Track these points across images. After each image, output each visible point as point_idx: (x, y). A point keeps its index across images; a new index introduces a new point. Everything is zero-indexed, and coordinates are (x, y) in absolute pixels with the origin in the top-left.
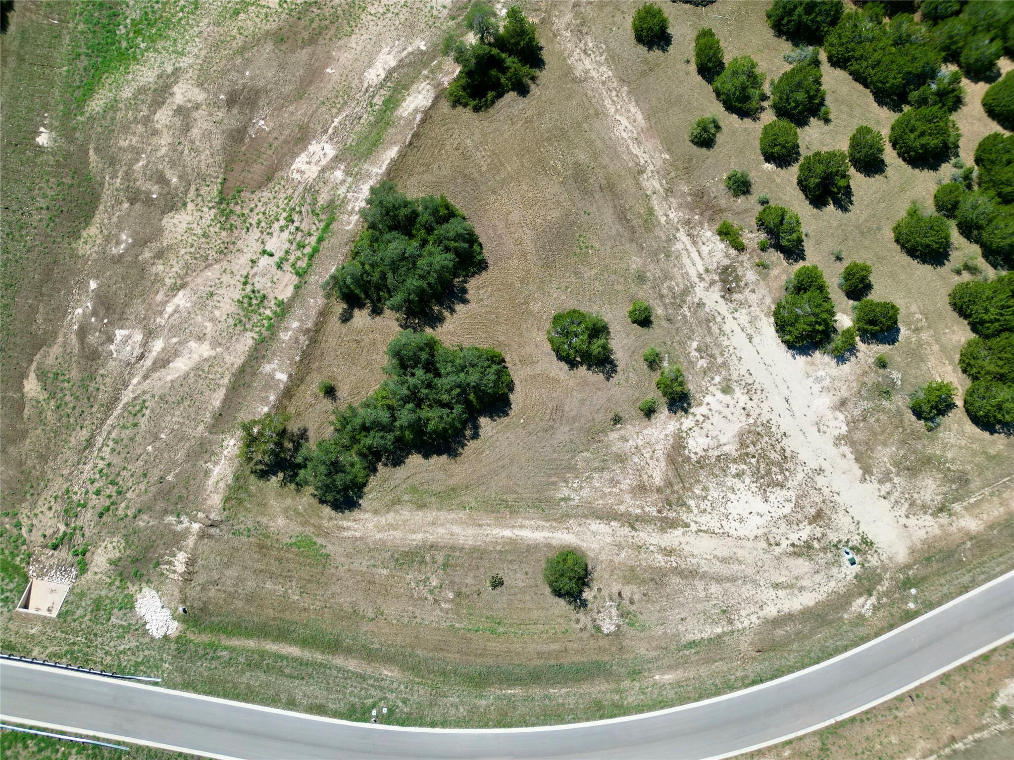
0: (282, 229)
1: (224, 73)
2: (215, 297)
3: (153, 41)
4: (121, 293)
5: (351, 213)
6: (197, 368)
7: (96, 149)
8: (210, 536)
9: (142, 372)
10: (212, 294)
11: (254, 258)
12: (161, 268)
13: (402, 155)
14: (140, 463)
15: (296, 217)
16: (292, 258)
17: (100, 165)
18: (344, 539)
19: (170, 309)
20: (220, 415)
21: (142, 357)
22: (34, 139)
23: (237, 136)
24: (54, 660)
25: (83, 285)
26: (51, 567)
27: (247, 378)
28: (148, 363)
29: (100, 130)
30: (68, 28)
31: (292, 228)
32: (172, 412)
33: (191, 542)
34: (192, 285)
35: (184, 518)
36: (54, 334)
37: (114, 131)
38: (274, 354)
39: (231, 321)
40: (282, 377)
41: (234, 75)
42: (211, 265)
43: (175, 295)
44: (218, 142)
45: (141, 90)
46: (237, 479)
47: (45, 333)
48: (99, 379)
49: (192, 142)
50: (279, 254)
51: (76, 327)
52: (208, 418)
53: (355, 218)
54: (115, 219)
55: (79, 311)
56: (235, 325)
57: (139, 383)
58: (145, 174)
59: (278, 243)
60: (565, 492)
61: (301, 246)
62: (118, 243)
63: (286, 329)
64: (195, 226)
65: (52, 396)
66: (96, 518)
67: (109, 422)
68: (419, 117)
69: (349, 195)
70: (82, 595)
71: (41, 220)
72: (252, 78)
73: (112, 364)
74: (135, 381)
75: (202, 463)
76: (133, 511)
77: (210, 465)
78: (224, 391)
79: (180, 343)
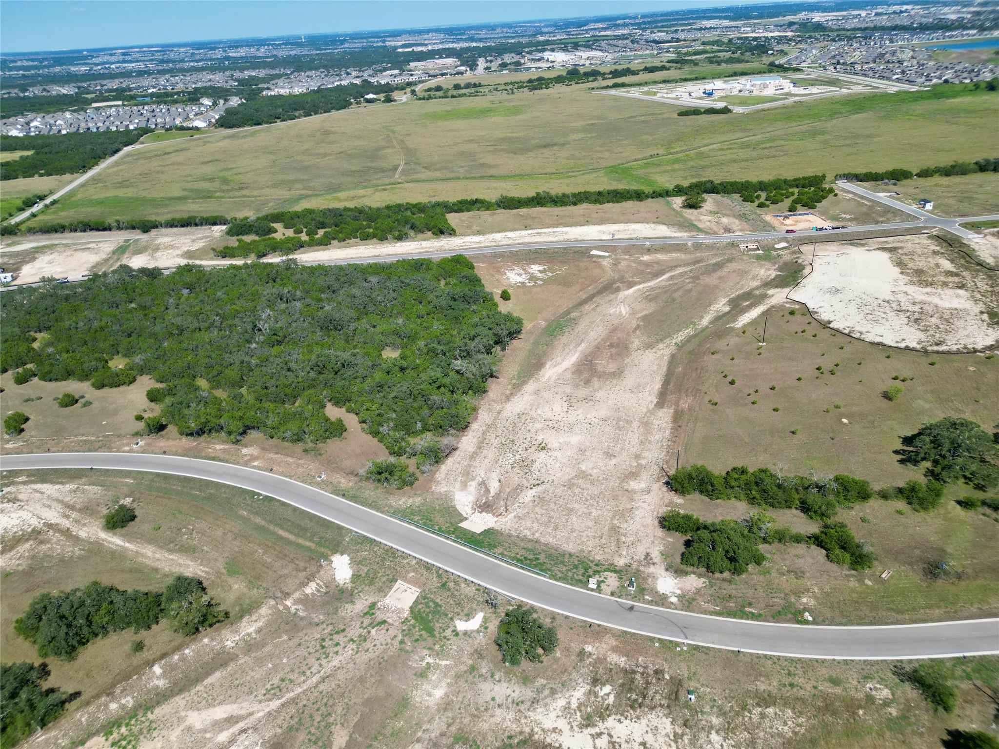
6: (209, 705)
8: (282, 592)
9: (252, 719)
14: (297, 653)
18: (211, 568)
20: (221, 665)
21: (242, 731)
26: (393, 612)
27: (182, 684)
28: (241, 725)
33: (297, 595)
35: (293, 611)
38: (149, 691)
39: (155, 734)
40: (157, 669)
46: (241, 617)
48: (285, 726)
52: (231, 667)
56: (155, 729)
57: (259, 711)
63: (123, 707)
65: (328, 726)
66: (348, 630)
67: (300, 690)
70: (380, 590)
73: (268, 735)
74: (261, 714)
75: (258, 639)
76: (321, 627)
77: (254, 635)
78: (206, 682)
79: (205, 731)
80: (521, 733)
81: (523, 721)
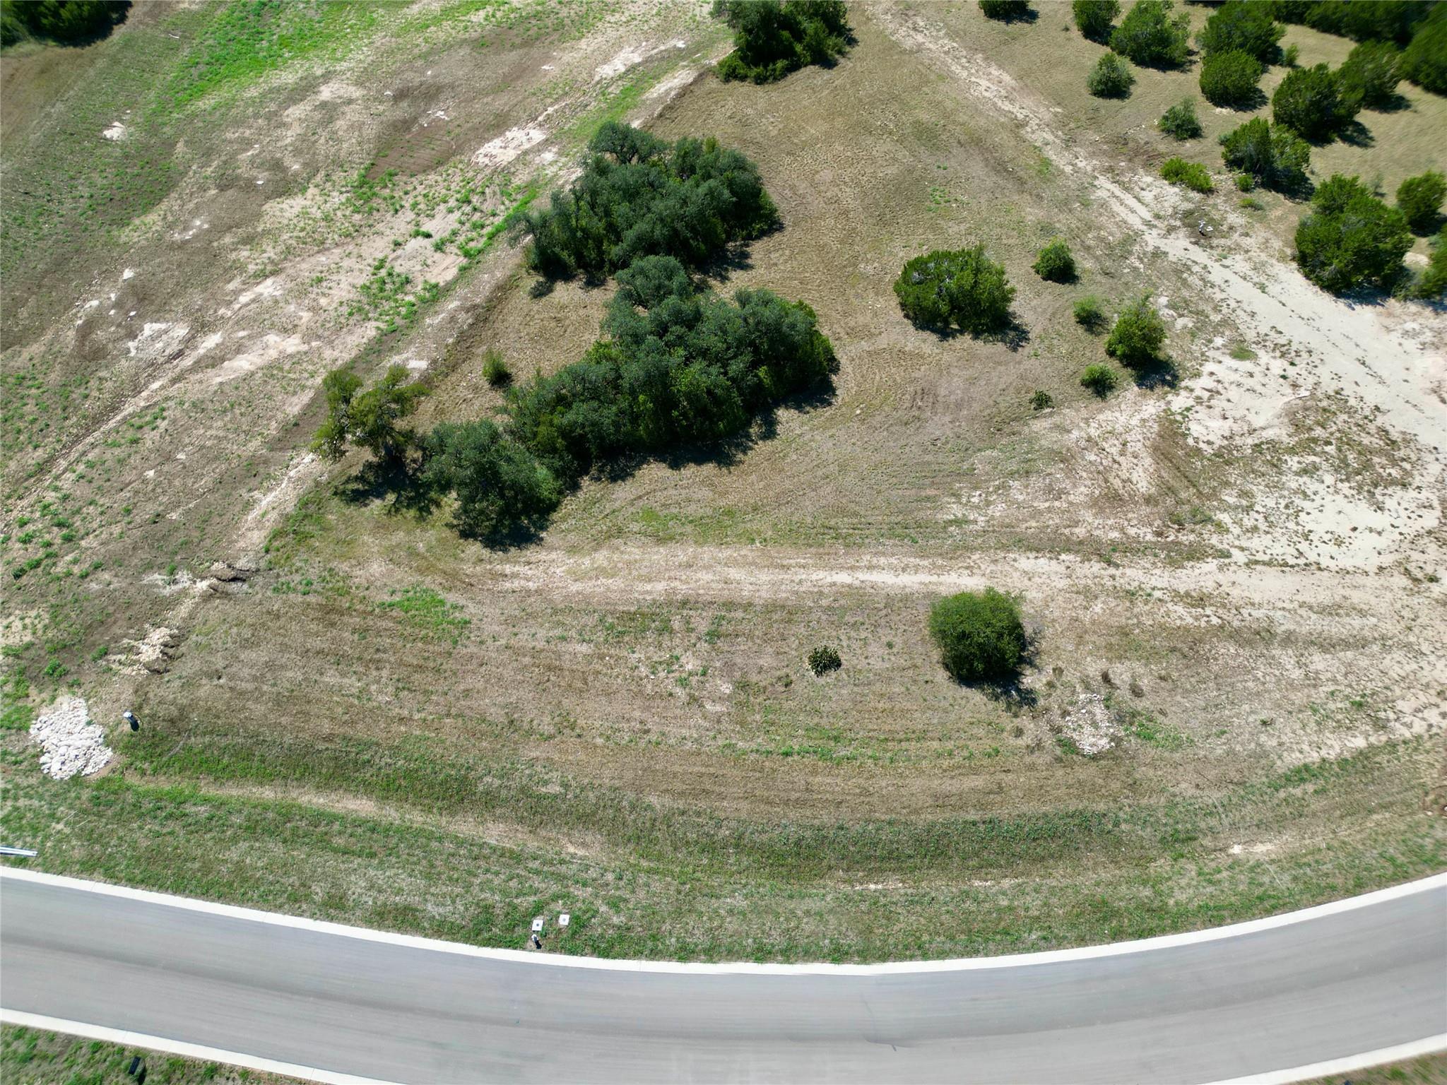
0: (450, 211)
1: (396, 73)
2: (324, 284)
3: (303, 51)
4: (171, 282)
6: (271, 367)
7: (189, 142)
8: (226, 595)
9: (171, 375)
10: (320, 280)
11: (400, 240)
12: (245, 254)
14: (126, 494)
15: (475, 198)
16: (461, 239)
17: (188, 156)
19: (245, 298)
20: (296, 425)
21: (180, 354)
22: (100, 132)
23: (401, 126)
25: (112, 274)
28: (188, 362)
29: (201, 125)
30: (191, 43)
31: (467, 209)
32: (208, 423)
33: (184, 610)
34: (290, 271)
35: (184, 577)
36: (40, 331)
37: (221, 125)
38: (410, 343)
39: (345, 310)
40: (420, 364)
41: (409, 75)
42: (328, 249)
43: (258, 284)
44: (371, 132)
45: (274, 90)
46: (304, 504)
47: (26, 329)
48: (93, 383)
49: (334, 132)
50: (441, 236)
51: (80, 322)
52: (273, 429)
54: (190, 206)
55: (94, 303)
56: (351, 314)
57: (163, 387)
58: (253, 162)
59: (441, 224)
60: (956, 511)
61: (477, 227)
62: (185, 229)
63: (437, 312)
64: (313, 210)
66: (7, 580)
67: (90, 439)
68: (674, 93)
69: (563, 172)
71: (74, 208)
72: (435, 76)
73: (123, 364)
74: (155, 385)
75: (243, 492)
76: (85, 566)
77: (256, 494)
78: (311, 394)
79: (250, 337)
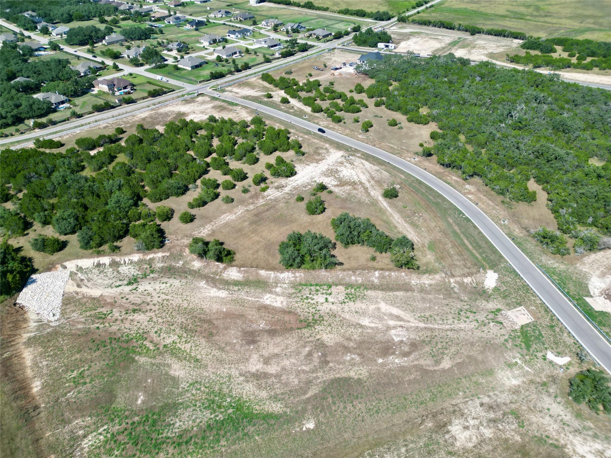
0: (313, 299)
1: (237, 352)
3: (225, 395)
4: (377, 347)
5: (296, 277)
6: (392, 305)
7: (305, 393)
8: (451, 273)
9: (408, 324)
10: (356, 312)
12: (355, 336)
13: (263, 268)
14: (444, 308)
15: (305, 297)
16: (324, 292)
17: (313, 387)
18: (421, 240)
19: (373, 325)
20: (405, 290)
21: (401, 326)
22: (313, 430)
23: (272, 333)
24: (534, 295)
25: (383, 365)
26: (509, 321)
27: (384, 287)
29: (292, 398)
30: (226, 450)
31: (311, 296)
33: (458, 279)
34: (357, 321)
35: (452, 285)
36: (415, 366)
37: (290, 390)
38: (369, 281)
39: (364, 301)
40: (377, 273)
41: (237, 347)
44: (278, 339)
45: (259, 387)
46: (425, 273)
47: (417, 371)
48: (422, 338)
49: (283, 350)
50: (325, 296)
51: (406, 359)
52: (410, 294)
53: (297, 274)
54: (341, 366)
55: (397, 361)
56: (365, 299)
57: (413, 323)
58: (309, 363)
59: (321, 299)
61: (317, 291)
62: (353, 359)
63: (357, 281)
64: (327, 331)
65: (443, 353)
66: (477, 314)
67: (437, 327)
68: (242, 269)
69: (287, 282)
70: (508, 305)
71: (360, 403)
72: (237, 338)
73: (412, 336)
74: (413, 325)
75: (428, 289)
76: (463, 303)
77: (427, 286)
78: (395, 293)
79: (385, 315)
80: (557, 440)
81: (562, 435)
